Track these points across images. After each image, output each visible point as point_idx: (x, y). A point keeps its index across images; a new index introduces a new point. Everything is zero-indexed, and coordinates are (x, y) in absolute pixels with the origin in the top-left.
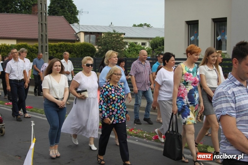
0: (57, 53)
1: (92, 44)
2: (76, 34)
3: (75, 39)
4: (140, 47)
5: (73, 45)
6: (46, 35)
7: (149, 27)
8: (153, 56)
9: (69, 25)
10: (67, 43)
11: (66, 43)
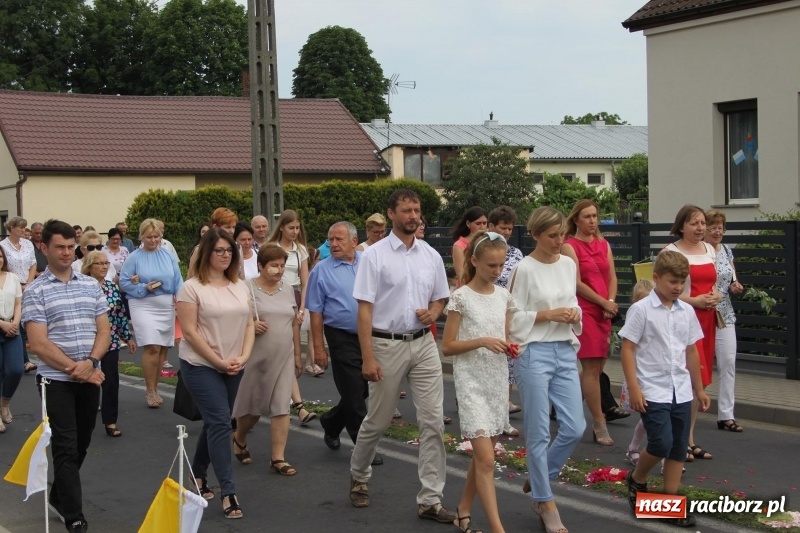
0: (318, 213)
1: (427, 184)
2: (380, 153)
3: (375, 168)
4: (582, 187)
5: (368, 187)
6: (276, 160)
7: (616, 123)
8: (622, 217)
9: (356, 127)
10: (349, 183)
11: (347, 183)
